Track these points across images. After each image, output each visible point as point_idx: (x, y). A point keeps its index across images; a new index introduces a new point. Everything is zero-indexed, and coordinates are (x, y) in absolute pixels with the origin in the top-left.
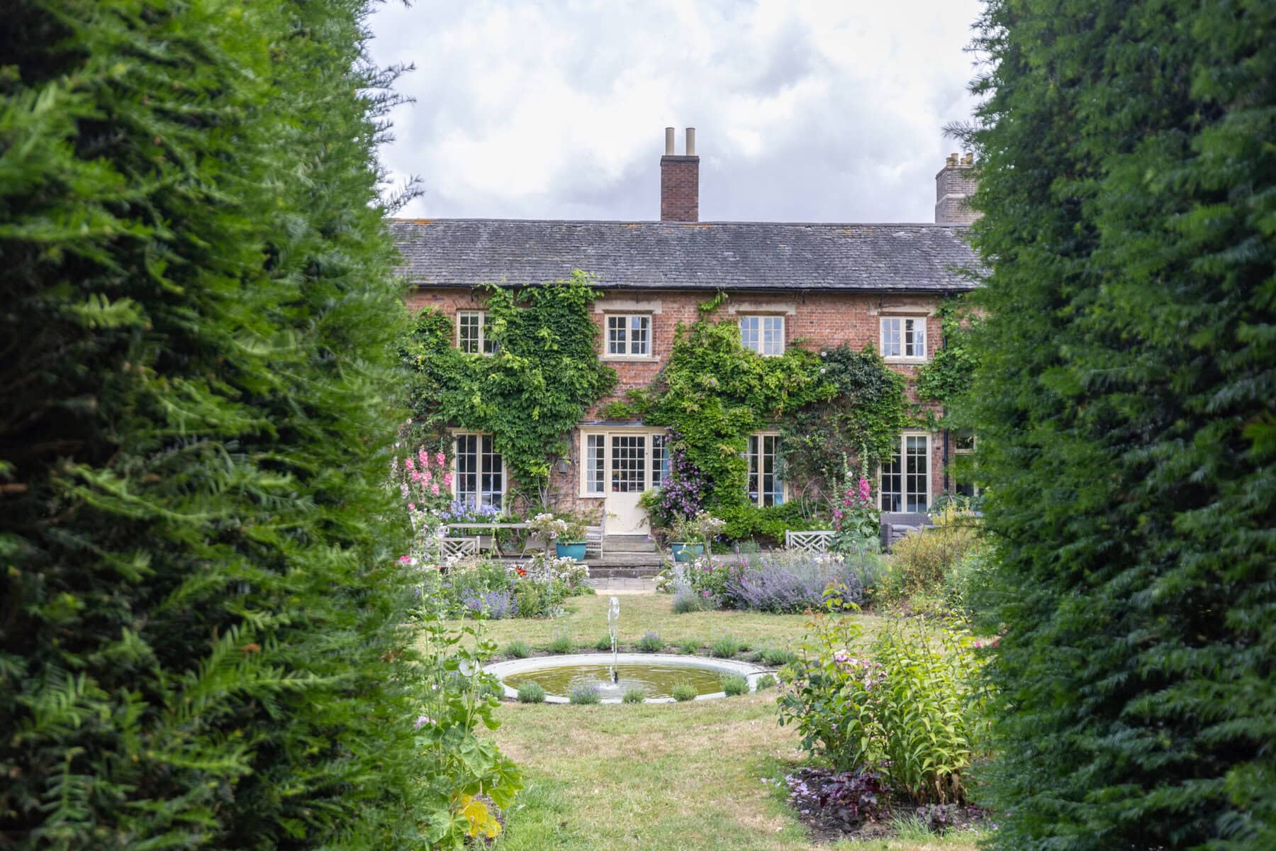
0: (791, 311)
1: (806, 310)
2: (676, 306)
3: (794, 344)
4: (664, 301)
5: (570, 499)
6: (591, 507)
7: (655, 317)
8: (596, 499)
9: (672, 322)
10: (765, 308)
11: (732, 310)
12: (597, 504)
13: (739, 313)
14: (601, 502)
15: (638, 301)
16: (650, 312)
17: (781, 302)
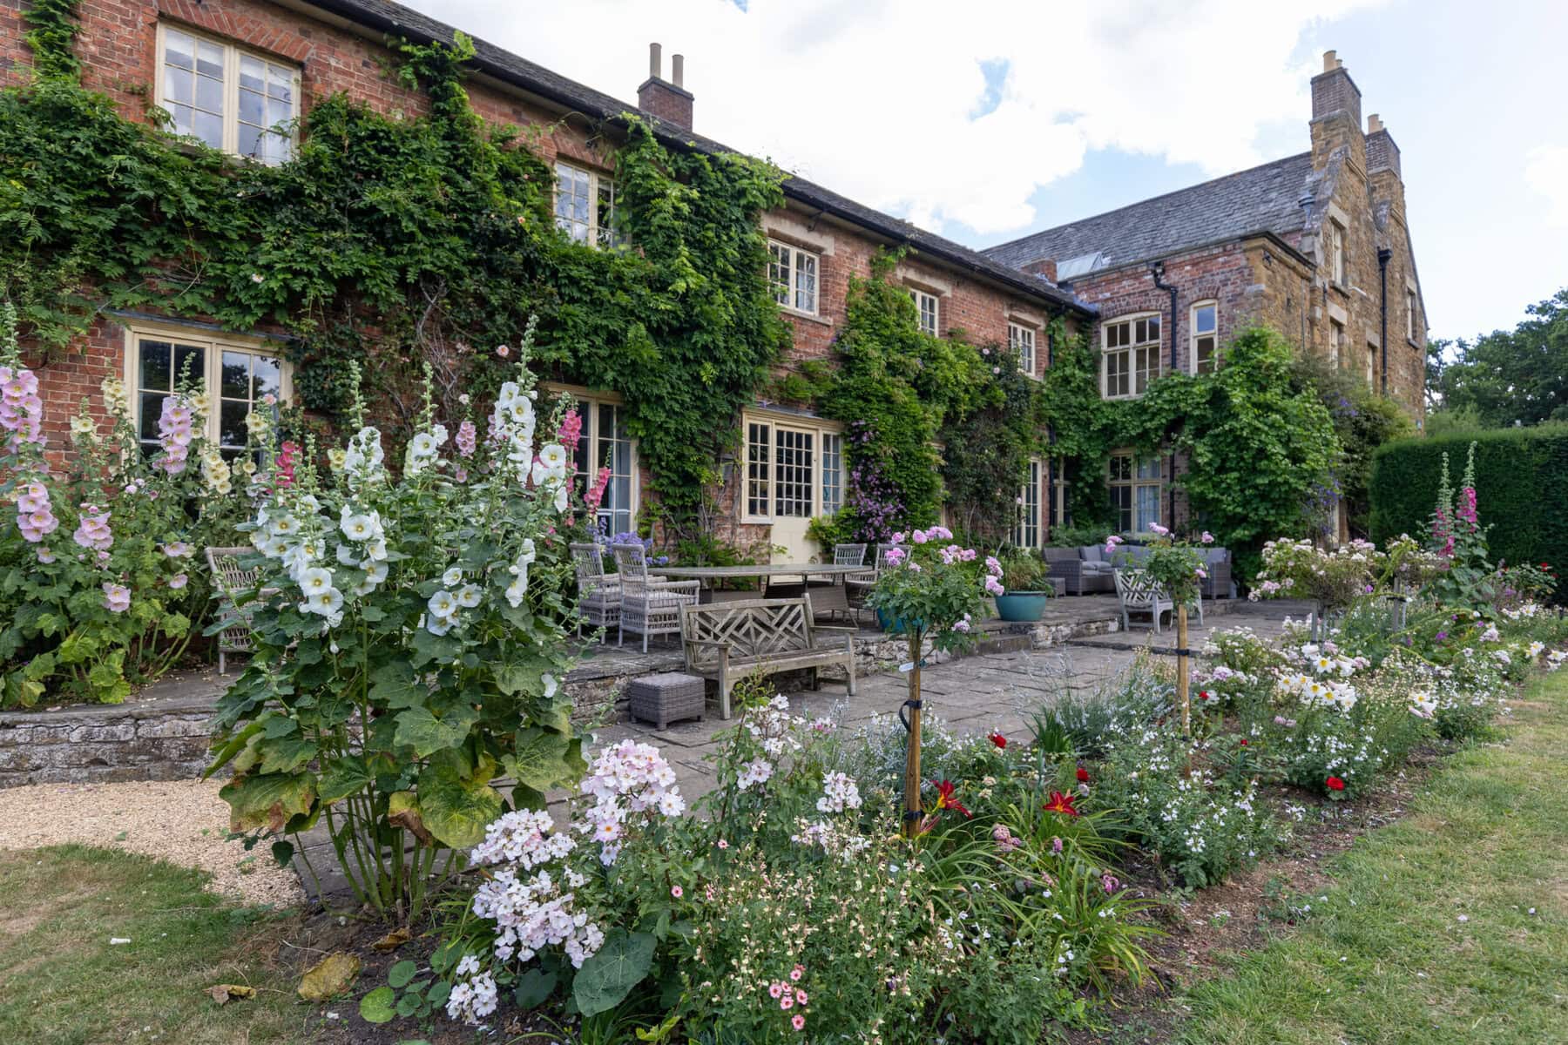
0: (946, 289)
1: (961, 293)
2: (848, 250)
3: (951, 334)
4: (837, 239)
5: (728, 526)
6: (754, 540)
7: (825, 261)
8: (760, 526)
9: (845, 272)
10: (928, 281)
11: (901, 273)
12: (761, 534)
13: (907, 281)
14: (766, 530)
15: (810, 229)
16: (818, 250)
17: (939, 277)
